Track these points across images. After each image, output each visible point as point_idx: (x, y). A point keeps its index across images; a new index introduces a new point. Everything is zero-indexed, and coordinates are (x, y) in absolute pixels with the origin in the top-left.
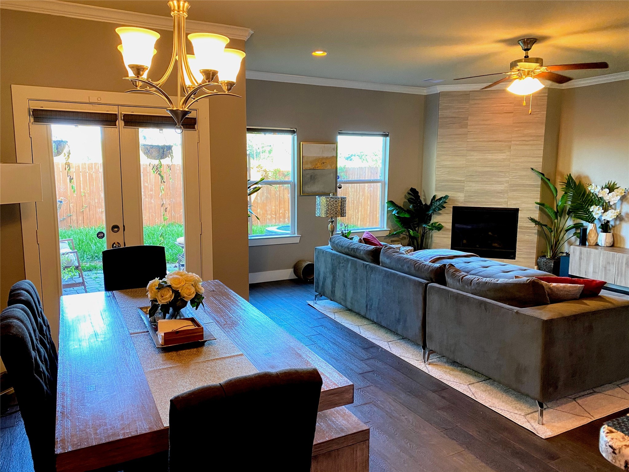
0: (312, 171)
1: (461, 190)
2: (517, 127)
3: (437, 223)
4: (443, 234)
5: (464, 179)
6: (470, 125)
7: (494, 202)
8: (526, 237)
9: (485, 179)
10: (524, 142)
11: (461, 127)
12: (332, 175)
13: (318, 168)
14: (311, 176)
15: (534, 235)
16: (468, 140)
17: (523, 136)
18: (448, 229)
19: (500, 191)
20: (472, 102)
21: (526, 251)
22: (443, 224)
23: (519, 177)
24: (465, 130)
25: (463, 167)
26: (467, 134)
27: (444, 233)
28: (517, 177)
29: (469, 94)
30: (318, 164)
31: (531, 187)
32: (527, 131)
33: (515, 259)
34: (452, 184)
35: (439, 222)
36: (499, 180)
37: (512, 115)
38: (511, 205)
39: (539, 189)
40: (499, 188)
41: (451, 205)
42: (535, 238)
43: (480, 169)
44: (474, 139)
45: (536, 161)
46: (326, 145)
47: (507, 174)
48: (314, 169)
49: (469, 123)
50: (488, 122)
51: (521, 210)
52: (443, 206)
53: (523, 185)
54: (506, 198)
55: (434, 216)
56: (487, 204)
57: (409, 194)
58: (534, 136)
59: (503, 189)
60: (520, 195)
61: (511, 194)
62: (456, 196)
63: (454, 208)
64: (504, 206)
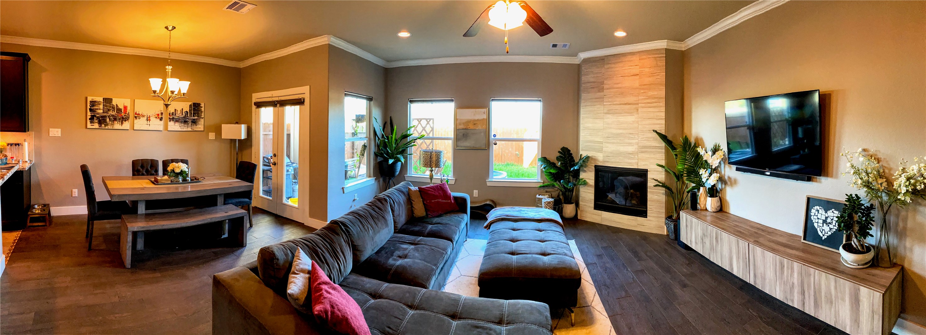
0: (465, 131)
1: (600, 151)
2: (643, 89)
3: (583, 179)
4: (588, 190)
5: (602, 140)
6: (606, 89)
7: (626, 163)
8: (656, 197)
9: (619, 141)
10: (649, 104)
11: (599, 92)
12: (482, 134)
13: (470, 128)
14: (464, 134)
15: (662, 195)
16: (605, 104)
17: (648, 99)
18: (591, 186)
19: (631, 153)
20: (606, 66)
21: (656, 210)
22: (587, 181)
23: (646, 139)
24: (602, 94)
25: (601, 129)
26: (603, 98)
27: (589, 188)
28: (644, 139)
29: (604, 59)
30: (470, 125)
31: (656, 149)
32: (651, 93)
33: (647, 217)
34: (594, 144)
35: (585, 178)
36: (630, 141)
37: (638, 77)
38: (641, 166)
39: (664, 151)
40: (630, 149)
41: (593, 163)
42: (663, 198)
43: (615, 131)
44: (609, 102)
45: (659, 123)
46: (477, 110)
47: (636, 136)
48: (466, 129)
49: (605, 86)
50: (619, 85)
51: (649, 171)
52: (588, 164)
53: (650, 147)
54: (636, 159)
55: (581, 173)
56: (622, 164)
57: (559, 152)
58: (656, 98)
59: (633, 150)
60: (648, 156)
61: (641, 155)
62: (597, 156)
63: (596, 166)
64: (635, 167)
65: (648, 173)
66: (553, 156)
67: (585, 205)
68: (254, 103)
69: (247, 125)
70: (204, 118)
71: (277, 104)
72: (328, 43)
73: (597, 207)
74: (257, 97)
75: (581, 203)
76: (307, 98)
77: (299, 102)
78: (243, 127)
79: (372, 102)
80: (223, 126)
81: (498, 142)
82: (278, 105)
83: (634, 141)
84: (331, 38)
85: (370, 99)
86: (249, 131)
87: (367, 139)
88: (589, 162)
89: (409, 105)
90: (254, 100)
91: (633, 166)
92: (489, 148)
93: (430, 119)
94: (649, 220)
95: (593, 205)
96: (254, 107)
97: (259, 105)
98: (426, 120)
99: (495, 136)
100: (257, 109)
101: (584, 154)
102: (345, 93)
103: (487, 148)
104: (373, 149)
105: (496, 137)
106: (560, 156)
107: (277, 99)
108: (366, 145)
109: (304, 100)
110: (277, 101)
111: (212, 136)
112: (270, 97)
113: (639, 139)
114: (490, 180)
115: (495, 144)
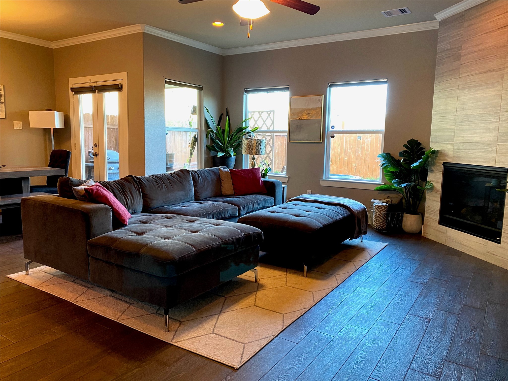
0: (299, 122)
1: (451, 142)
4: (434, 197)
7: (481, 158)
9: (473, 126)
12: (316, 125)
13: (304, 119)
14: (297, 126)
16: (460, 76)
18: (438, 191)
19: (488, 143)
22: (434, 184)
26: (460, 68)
27: (435, 194)
30: (304, 115)
33: (500, 243)
34: (444, 134)
35: (432, 181)
36: (488, 126)
38: (499, 163)
40: (487, 138)
41: (442, 160)
43: (470, 114)
44: (466, 73)
46: (312, 97)
48: (300, 120)
50: (480, 47)
52: (436, 161)
55: (429, 173)
56: (475, 160)
57: (405, 146)
59: (491, 139)
61: (501, 146)
62: (446, 149)
63: (444, 164)
64: (491, 164)
66: (397, 151)
67: (429, 217)
68: (71, 89)
69: (63, 113)
70: (5, 102)
71: (95, 90)
72: (142, 31)
73: (443, 221)
74: (74, 82)
75: (426, 214)
76: (124, 83)
77: (118, 88)
78: (57, 115)
79: (203, 91)
80: (30, 112)
81: (335, 135)
82: (97, 91)
83: (492, 126)
84: (145, 27)
85: (200, 89)
86: (67, 120)
87: (198, 130)
88: (437, 158)
89: (244, 96)
90: (71, 86)
91: (489, 162)
92: (323, 141)
93: (271, 112)
94: (502, 248)
95: (437, 218)
96: (71, 93)
97: (78, 91)
98: (267, 112)
99: (333, 127)
100: (75, 96)
101: (434, 147)
102: (166, 80)
103: (321, 142)
104: (205, 141)
105: (334, 129)
106: (405, 152)
107: (95, 84)
108: (197, 136)
109: (122, 86)
110: (95, 86)
111: (18, 125)
112: (88, 83)
113: (500, 122)
114: (324, 179)
115: (331, 137)
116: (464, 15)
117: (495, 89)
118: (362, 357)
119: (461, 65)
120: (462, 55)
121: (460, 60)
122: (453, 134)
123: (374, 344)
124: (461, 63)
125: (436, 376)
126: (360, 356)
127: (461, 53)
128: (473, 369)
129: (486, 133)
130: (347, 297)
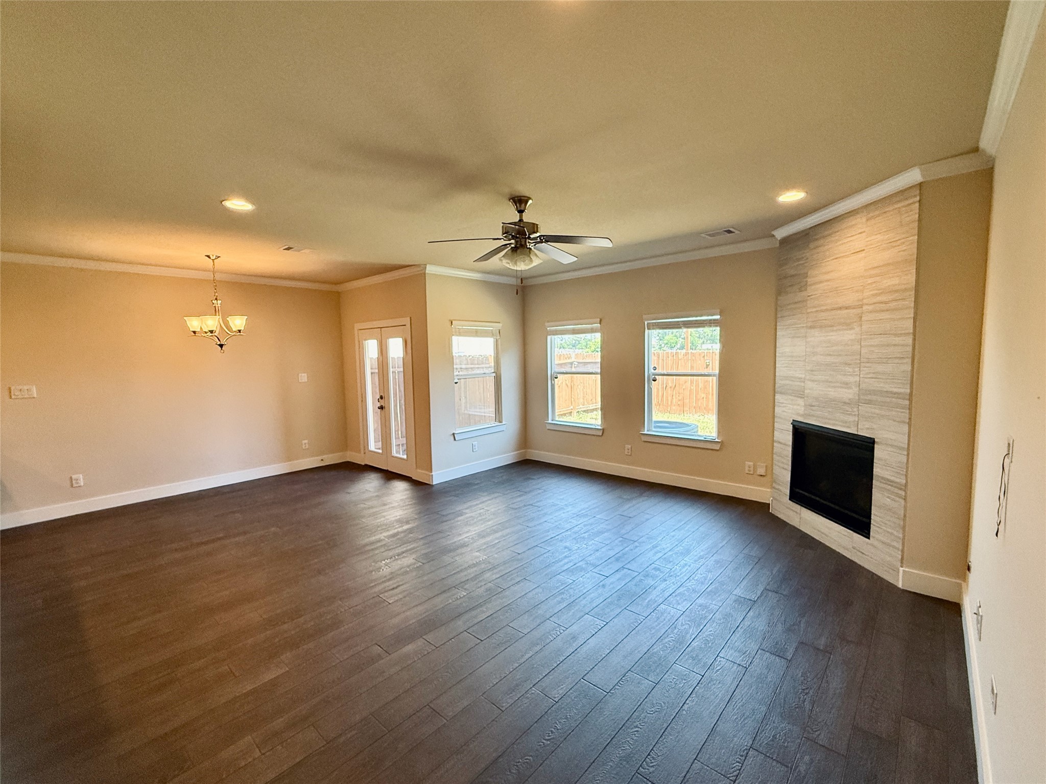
1: (801, 394)
2: (871, 277)
4: (782, 463)
5: (803, 376)
6: (810, 285)
7: (839, 421)
11: (799, 291)
16: (808, 311)
19: (848, 402)
20: (811, 246)
21: (886, 529)
23: (874, 375)
24: (805, 293)
26: (807, 301)
27: (784, 461)
28: (871, 375)
29: (809, 232)
31: (893, 397)
32: (886, 283)
33: (869, 539)
34: (792, 383)
36: (845, 380)
37: (862, 255)
38: (864, 431)
40: (846, 394)
42: (900, 507)
43: (822, 360)
44: (815, 307)
47: (857, 369)
49: (809, 281)
50: (832, 276)
51: (878, 444)
53: (881, 393)
54: (855, 415)
56: (831, 422)
58: (896, 291)
59: (851, 396)
60: (877, 411)
61: (864, 409)
63: (793, 422)
64: (853, 431)
65: (876, 446)
67: (778, 490)
73: (795, 497)
81: (658, 378)
83: (852, 379)
91: (849, 427)
94: (872, 546)
99: (654, 368)
105: (656, 371)
112: (372, 328)
113: (861, 376)
114: (646, 432)
115: (653, 380)
116: (807, 234)
117: (852, 332)
118: (636, 733)
119: (809, 296)
120: (808, 284)
121: (806, 290)
122: (803, 384)
123: (657, 710)
124: (809, 294)
125: (730, 777)
126: (633, 730)
127: (807, 281)
128: (787, 767)
129: (842, 387)
130: (642, 620)
